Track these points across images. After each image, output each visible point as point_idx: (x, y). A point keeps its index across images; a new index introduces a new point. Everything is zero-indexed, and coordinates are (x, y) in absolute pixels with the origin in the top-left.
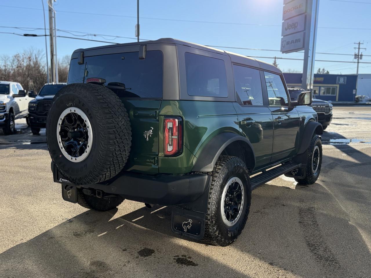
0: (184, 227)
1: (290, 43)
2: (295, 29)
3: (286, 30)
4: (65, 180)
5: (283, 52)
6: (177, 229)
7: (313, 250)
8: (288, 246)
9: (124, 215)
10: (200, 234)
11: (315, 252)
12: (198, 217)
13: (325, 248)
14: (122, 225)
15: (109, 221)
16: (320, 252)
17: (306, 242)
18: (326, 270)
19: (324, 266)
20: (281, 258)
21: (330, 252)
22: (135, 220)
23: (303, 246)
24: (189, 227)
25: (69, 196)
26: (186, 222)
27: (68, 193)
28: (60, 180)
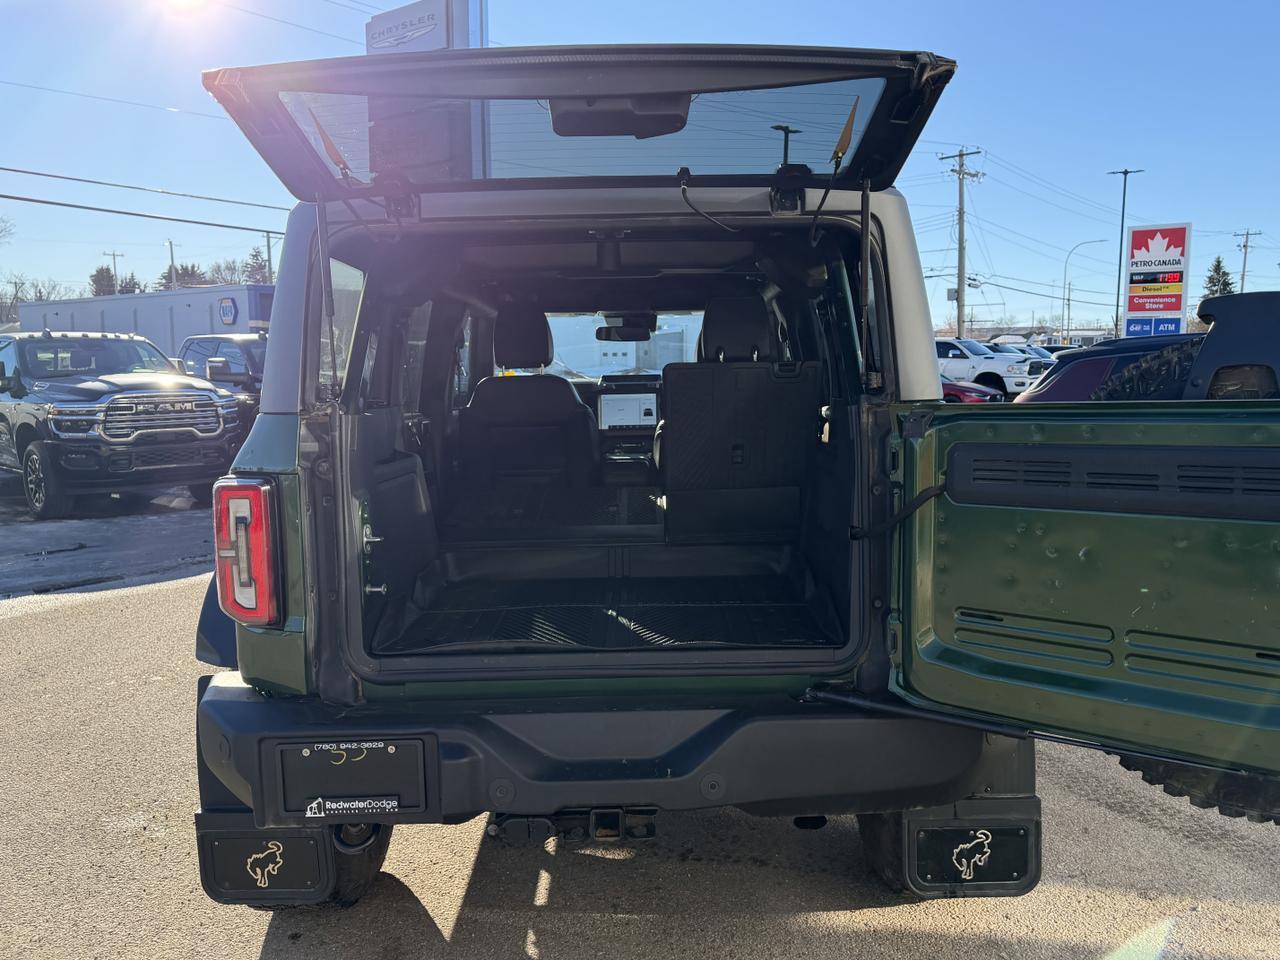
0: (961, 865)
4: (346, 805)
6: (933, 880)
7: (1147, 821)
8: (1086, 829)
9: (460, 892)
10: (1023, 872)
11: (1160, 825)
12: (1013, 816)
13: (1154, 805)
14: (531, 937)
15: (447, 933)
16: (1164, 819)
17: (1096, 803)
18: (1262, 865)
19: (1238, 856)
20: (1130, 869)
21: (1179, 812)
22: (541, 898)
23: (1111, 815)
24: (980, 860)
25: (259, 877)
26: (968, 846)
27: (256, 863)
28: (311, 810)
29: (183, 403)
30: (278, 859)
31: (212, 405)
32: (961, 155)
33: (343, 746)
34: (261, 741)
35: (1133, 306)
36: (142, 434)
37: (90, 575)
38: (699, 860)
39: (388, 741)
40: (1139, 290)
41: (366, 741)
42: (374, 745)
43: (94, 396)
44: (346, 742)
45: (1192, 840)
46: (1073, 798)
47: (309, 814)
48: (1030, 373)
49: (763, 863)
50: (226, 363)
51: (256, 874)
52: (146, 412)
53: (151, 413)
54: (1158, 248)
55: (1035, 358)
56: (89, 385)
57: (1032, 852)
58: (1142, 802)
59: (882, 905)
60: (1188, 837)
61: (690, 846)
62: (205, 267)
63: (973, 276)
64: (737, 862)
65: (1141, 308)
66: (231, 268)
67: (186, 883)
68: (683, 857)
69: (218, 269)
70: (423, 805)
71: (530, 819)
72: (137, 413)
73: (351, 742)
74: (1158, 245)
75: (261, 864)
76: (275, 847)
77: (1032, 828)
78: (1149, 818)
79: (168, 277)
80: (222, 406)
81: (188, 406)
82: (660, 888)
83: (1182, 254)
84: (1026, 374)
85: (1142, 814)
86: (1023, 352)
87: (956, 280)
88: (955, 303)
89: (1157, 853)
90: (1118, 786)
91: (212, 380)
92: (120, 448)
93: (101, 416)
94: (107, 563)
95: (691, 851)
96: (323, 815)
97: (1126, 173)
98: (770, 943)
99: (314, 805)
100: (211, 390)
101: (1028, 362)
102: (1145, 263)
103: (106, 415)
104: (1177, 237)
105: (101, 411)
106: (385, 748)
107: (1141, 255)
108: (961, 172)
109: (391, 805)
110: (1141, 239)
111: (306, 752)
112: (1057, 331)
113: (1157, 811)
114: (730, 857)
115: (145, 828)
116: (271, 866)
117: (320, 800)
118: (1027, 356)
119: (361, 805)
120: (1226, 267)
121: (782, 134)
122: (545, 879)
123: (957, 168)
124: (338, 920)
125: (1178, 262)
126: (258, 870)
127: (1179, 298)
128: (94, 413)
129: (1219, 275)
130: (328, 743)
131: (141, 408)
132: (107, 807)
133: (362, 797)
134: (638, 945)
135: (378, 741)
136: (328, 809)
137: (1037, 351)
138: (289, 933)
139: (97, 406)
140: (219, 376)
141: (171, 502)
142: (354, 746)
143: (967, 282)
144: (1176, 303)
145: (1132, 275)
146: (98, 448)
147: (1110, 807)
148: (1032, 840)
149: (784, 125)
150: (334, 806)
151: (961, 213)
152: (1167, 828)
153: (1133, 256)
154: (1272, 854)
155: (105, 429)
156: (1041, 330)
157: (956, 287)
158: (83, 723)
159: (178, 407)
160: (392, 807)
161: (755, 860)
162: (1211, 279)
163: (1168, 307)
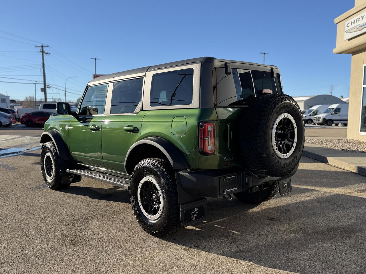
0: (285, 189)
4: (230, 190)
25: (193, 218)
30: (197, 212)
32: (42, 47)
39: (236, 176)
41: (233, 176)
44: (230, 177)
47: (225, 193)
63: (48, 85)
76: (196, 209)
87: (43, 85)
88: (43, 93)
99: (226, 191)
108: (43, 52)
111: (225, 180)
116: (195, 214)
123: (41, 50)
126: (193, 216)
143: (47, 86)
151: (43, 65)
157: (43, 87)
160: (236, 189)
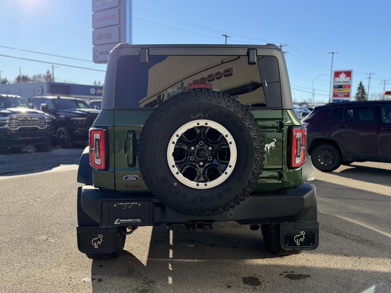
0: (297, 241)
1: (104, 53)
2: (108, 39)
3: (98, 39)
4: (126, 220)
5: (96, 62)
6: (289, 245)
7: (345, 237)
8: (328, 239)
9: (147, 255)
10: (314, 243)
11: (349, 238)
12: (311, 227)
13: (347, 233)
14: (170, 265)
15: (145, 265)
16: (350, 237)
17: (330, 233)
18: (378, 248)
19: (371, 246)
20: (341, 249)
21: (354, 235)
22: (171, 256)
23: (335, 236)
24: (302, 240)
25: (95, 245)
26: (299, 236)
27: (95, 241)
28: (116, 222)
29: (35, 117)
30: (101, 240)
31: (44, 119)
33: (126, 204)
34: (102, 202)
35: (335, 95)
36: (21, 128)
37: (9, 171)
38: (217, 247)
39: (138, 203)
40: (337, 91)
41: (132, 202)
42: (135, 203)
43: (5, 115)
44: (126, 202)
45: (358, 242)
46: (324, 232)
47: (115, 223)
48: (303, 116)
49: (235, 247)
50: (47, 106)
51: (94, 244)
52: (23, 120)
53: (24, 121)
54: (343, 77)
55: (304, 111)
56: (3, 111)
57: (316, 238)
58: (344, 233)
59: (271, 257)
60: (357, 241)
61: (213, 243)
62: (30, 76)
64: (228, 247)
65: (337, 96)
66: (39, 76)
67: (64, 253)
68: (212, 246)
69: (35, 77)
70: (148, 221)
71: (179, 224)
72: (20, 121)
73: (128, 202)
74: (343, 76)
75: (96, 241)
76: (100, 236)
77: (316, 231)
78: (346, 237)
79: (19, 79)
80: (47, 119)
81: (36, 119)
82: (206, 253)
83: (350, 79)
84: (301, 116)
85: (344, 236)
86: (300, 109)
89: (348, 245)
90: (337, 229)
91: (42, 110)
92: (13, 132)
93: (8, 121)
94: (13, 168)
95: (214, 244)
96: (119, 223)
97: (333, 53)
98: (240, 266)
99: (117, 220)
100: (43, 114)
101: (302, 112)
102: (339, 82)
103: (10, 121)
104: (348, 74)
105: (7, 120)
106: (138, 204)
107: (337, 79)
109: (139, 220)
110: (337, 74)
111: (115, 205)
112: (310, 103)
113: (348, 235)
114: (225, 246)
115: (47, 239)
116: (99, 242)
117: (119, 219)
118: (301, 110)
119: (130, 220)
120: (363, 84)
121: (225, 37)
122: (171, 252)
124: (113, 262)
125: (349, 82)
126: (95, 243)
127: (349, 93)
128: (5, 120)
129: (361, 88)
130: (121, 203)
131: (21, 119)
132: (34, 234)
133: (131, 218)
134: (202, 267)
135: (136, 202)
136: (121, 222)
137: (304, 109)
138: (99, 265)
139: (6, 118)
140: (45, 109)
141: (28, 150)
142: (129, 203)
144: (348, 95)
145: (334, 86)
146: (6, 131)
147: (335, 234)
148: (316, 234)
149: (225, 34)
150: (123, 221)
152: (351, 239)
153: (334, 80)
154: (381, 245)
155: (9, 126)
156: (304, 103)
158: (19, 212)
159: (33, 119)
160: (139, 221)
161: (233, 247)
162: (359, 88)
163: (346, 96)
